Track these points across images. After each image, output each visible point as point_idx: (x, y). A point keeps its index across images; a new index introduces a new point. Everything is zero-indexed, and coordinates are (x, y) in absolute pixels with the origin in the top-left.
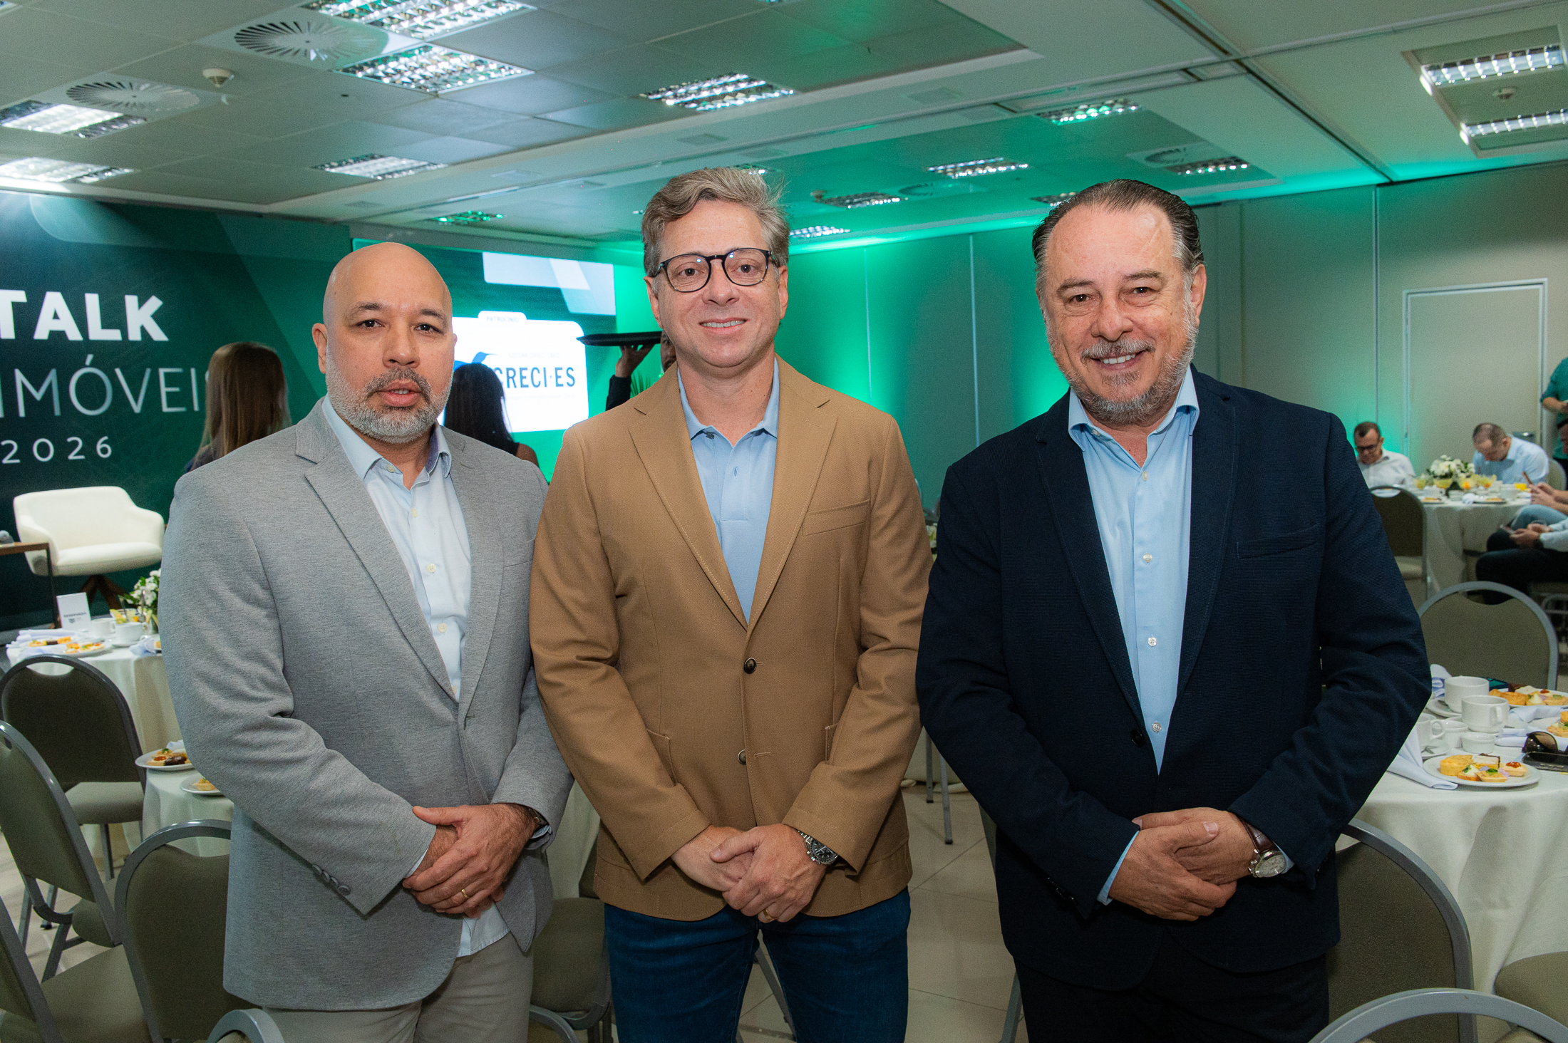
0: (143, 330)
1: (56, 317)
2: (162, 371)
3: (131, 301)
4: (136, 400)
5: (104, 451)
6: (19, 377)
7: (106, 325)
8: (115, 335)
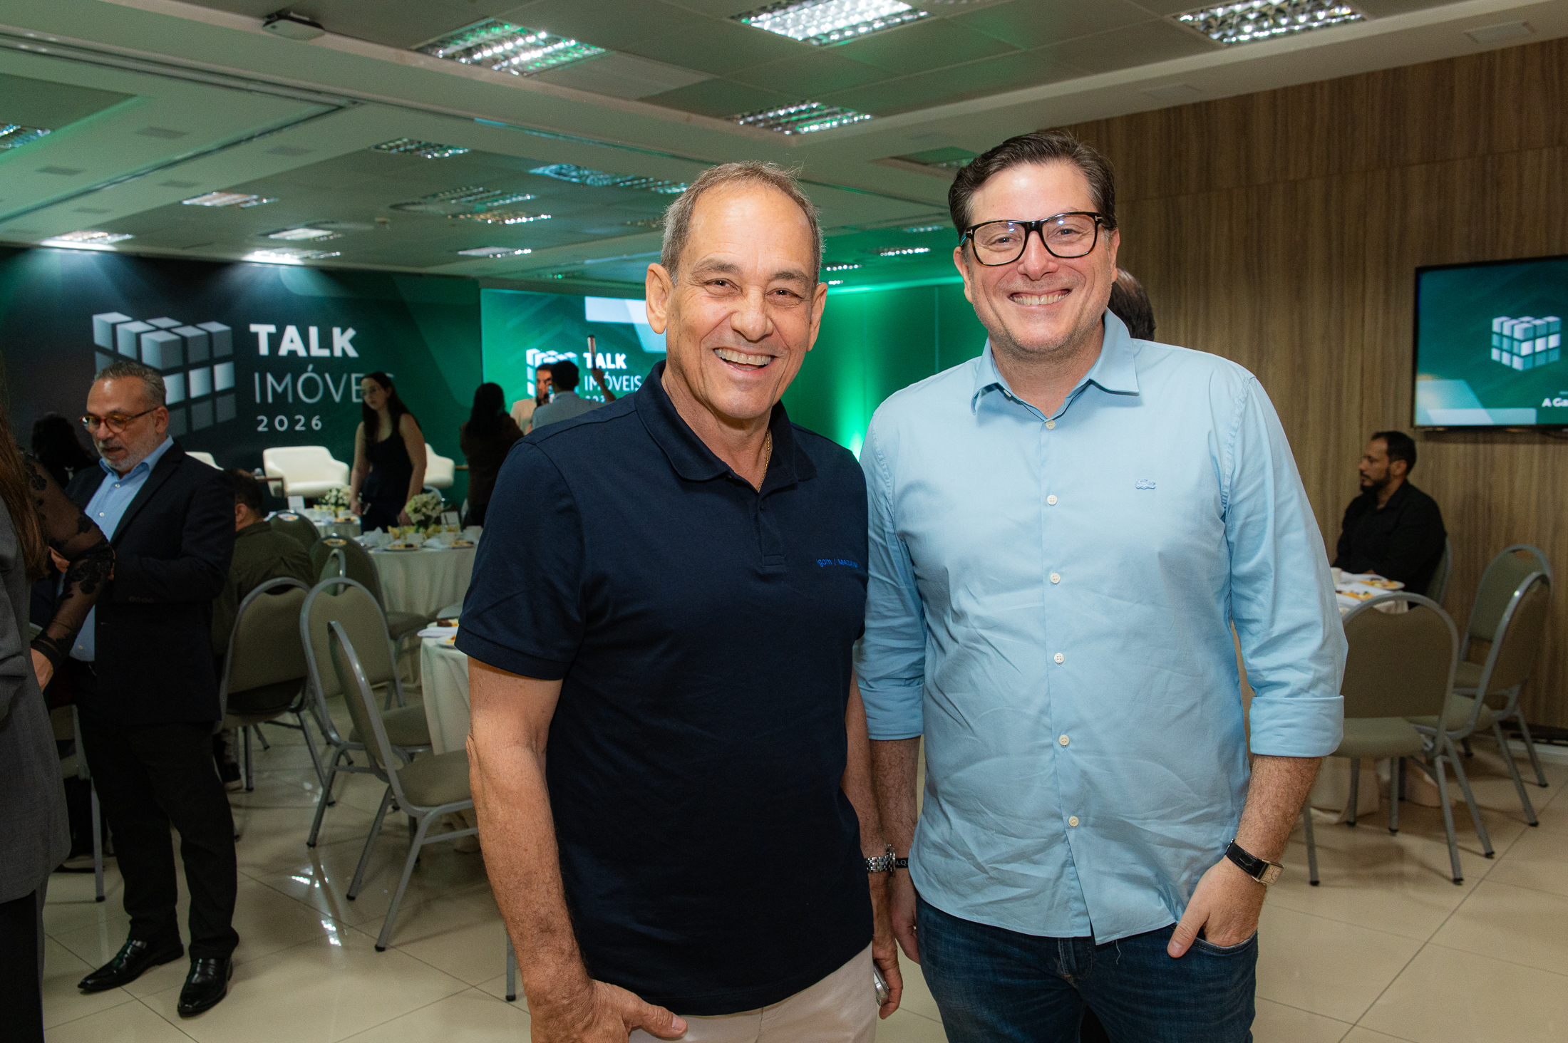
0: (344, 351)
1: (292, 341)
2: (354, 376)
3: (336, 331)
4: (337, 391)
5: (317, 425)
6: (270, 378)
7: (321, 346)
8: (325, 353)
